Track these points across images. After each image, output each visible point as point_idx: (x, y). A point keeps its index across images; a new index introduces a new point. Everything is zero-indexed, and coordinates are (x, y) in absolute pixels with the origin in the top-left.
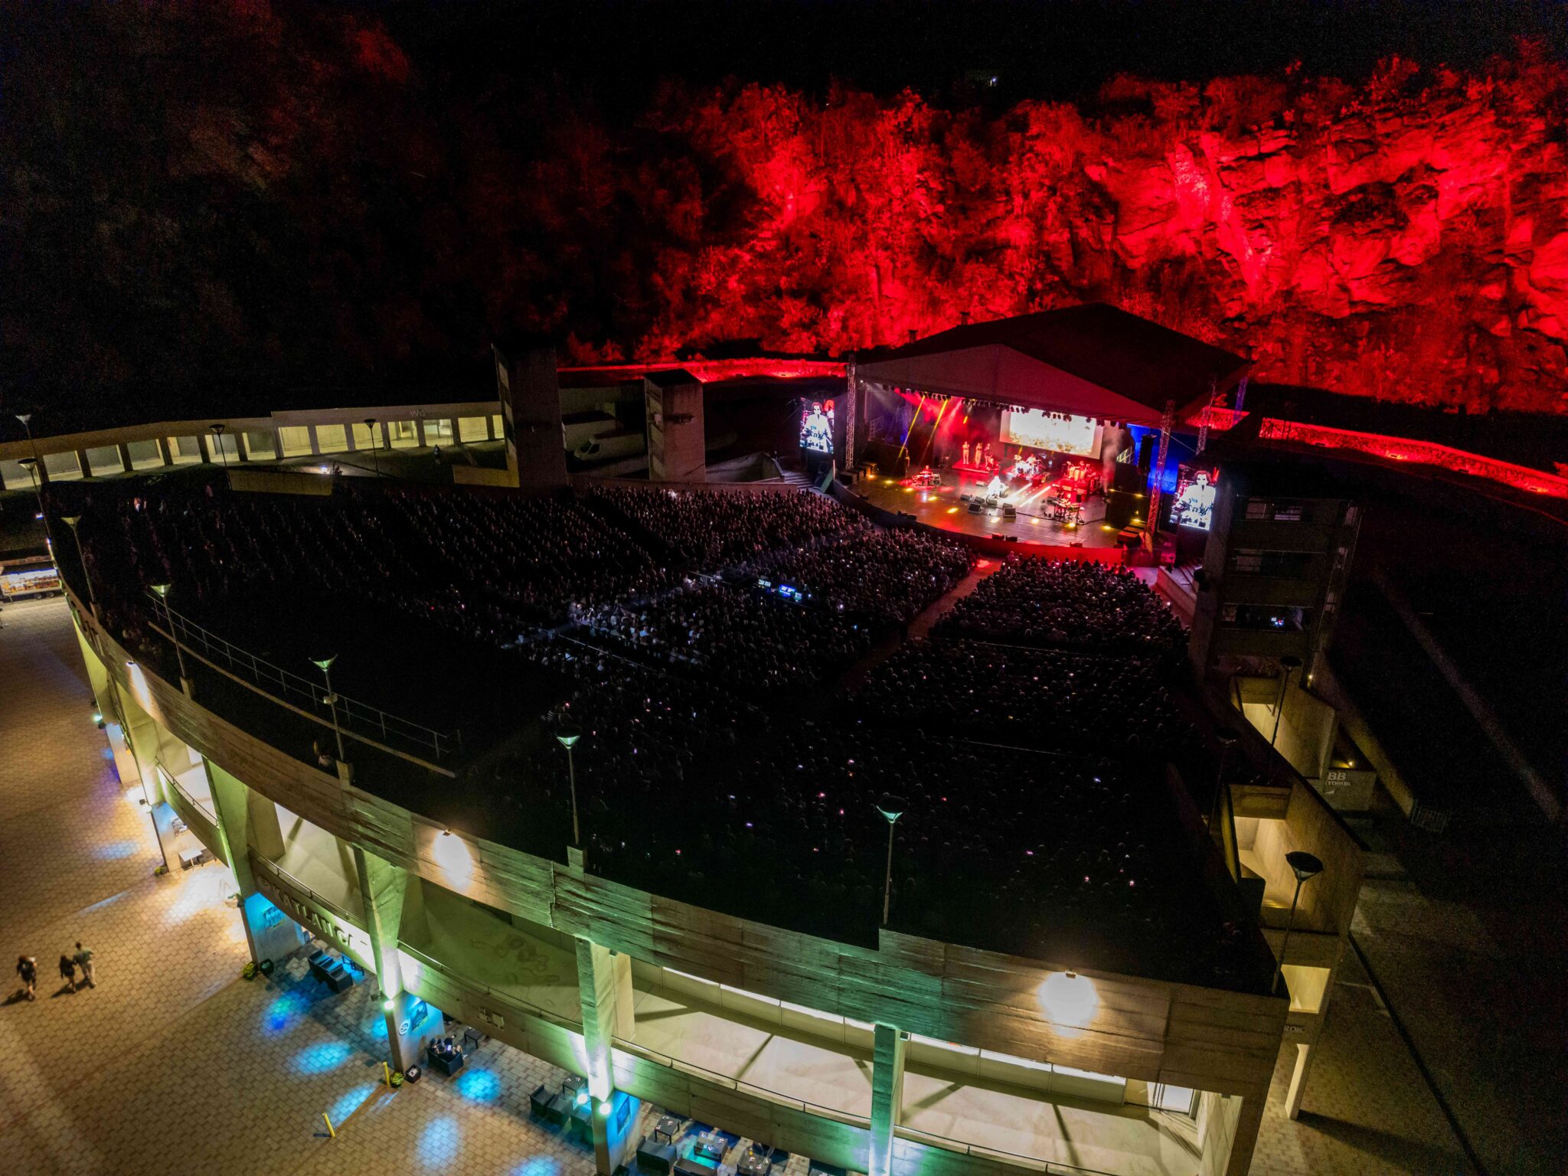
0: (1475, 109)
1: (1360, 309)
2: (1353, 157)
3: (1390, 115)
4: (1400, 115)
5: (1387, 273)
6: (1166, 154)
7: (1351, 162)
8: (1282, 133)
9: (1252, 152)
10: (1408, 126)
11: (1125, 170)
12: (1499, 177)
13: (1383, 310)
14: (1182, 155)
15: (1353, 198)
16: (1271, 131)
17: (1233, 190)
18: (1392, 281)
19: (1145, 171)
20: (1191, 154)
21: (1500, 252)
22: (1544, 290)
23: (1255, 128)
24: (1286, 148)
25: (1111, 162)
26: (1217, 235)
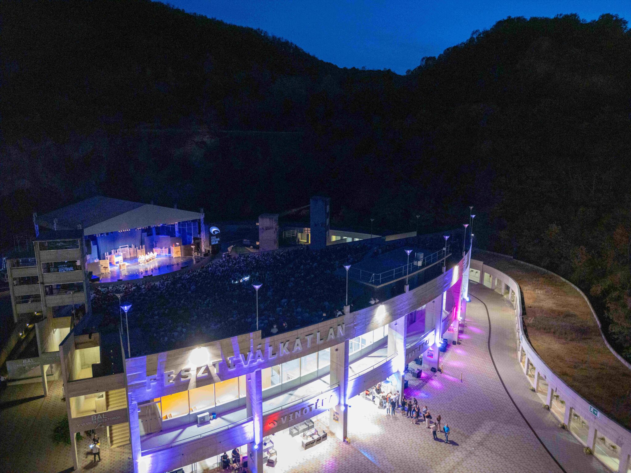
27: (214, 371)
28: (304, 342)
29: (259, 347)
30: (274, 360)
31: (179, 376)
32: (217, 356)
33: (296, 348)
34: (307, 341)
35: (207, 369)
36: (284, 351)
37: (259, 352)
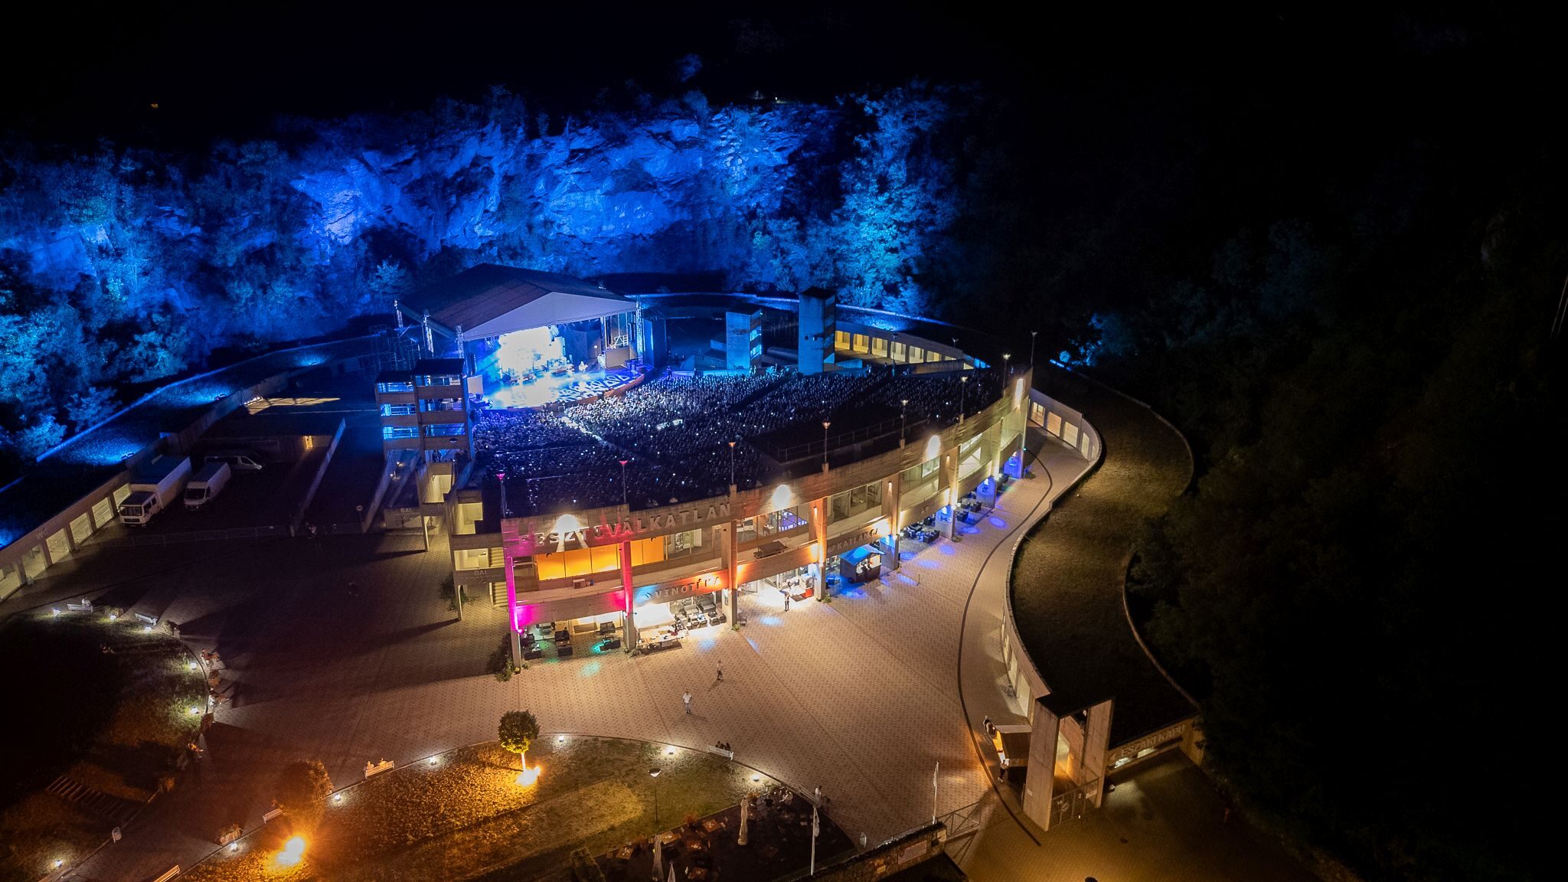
0: (493, 123)
1: (485, 241)
2: (450, 155)
3: (458, 130)
4: (463, 129)
5: (490, 218)
6: (344, 167)
7: (451, 158)
8: (414, 146)
9: (401, 160)
10: (468, 135)
11: (319, 180)
12: (514, 158)
13: (495, 239)
14: (356, 166)
15: (459, 180)
16: (408, 146)
17: (398, 184)
18: (494, 223)
19: (334, 179)
20: (363, 165)
21: (532, 197)
22: (558, 212)
23: (398, 145)
24: (415, 155)
25: (307, 177)
26: (394, 213)
27: (582, 538)
28: (677, 519)
29: (627, 519)
30: (643, 533)
31: (548, 538)
32: (584, 524)
33: (668, 524)
34: (682, 518)
35: (574, 535)
36: (654, 525)
37: (627, 525)
